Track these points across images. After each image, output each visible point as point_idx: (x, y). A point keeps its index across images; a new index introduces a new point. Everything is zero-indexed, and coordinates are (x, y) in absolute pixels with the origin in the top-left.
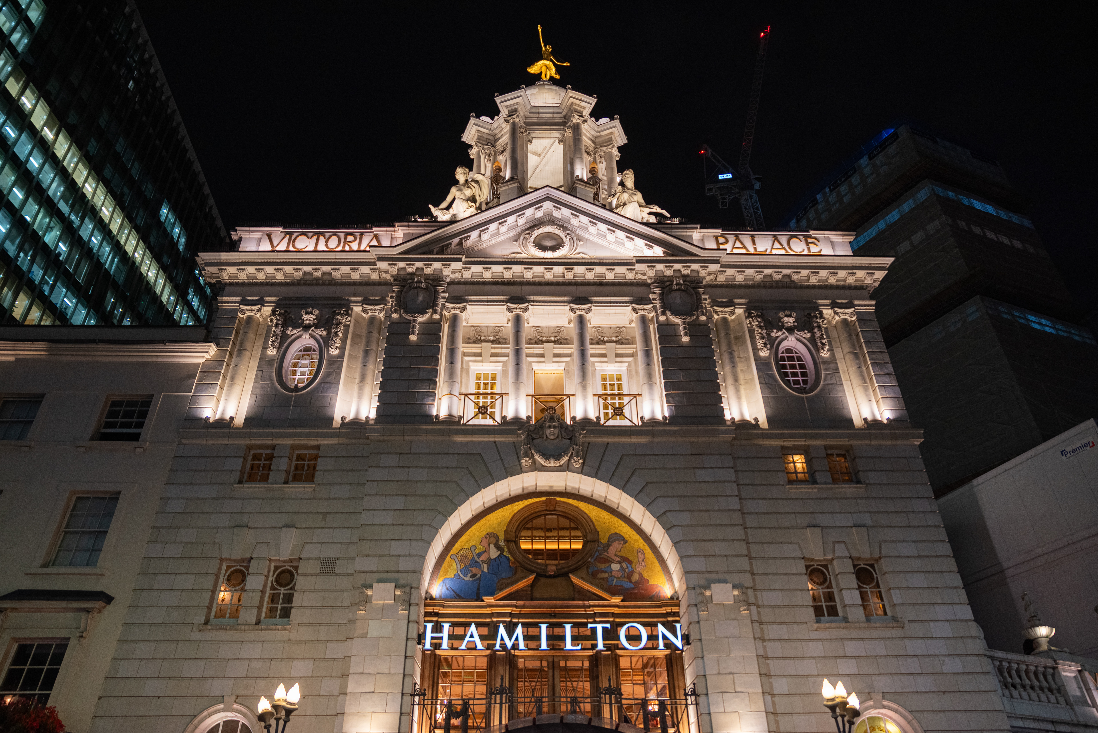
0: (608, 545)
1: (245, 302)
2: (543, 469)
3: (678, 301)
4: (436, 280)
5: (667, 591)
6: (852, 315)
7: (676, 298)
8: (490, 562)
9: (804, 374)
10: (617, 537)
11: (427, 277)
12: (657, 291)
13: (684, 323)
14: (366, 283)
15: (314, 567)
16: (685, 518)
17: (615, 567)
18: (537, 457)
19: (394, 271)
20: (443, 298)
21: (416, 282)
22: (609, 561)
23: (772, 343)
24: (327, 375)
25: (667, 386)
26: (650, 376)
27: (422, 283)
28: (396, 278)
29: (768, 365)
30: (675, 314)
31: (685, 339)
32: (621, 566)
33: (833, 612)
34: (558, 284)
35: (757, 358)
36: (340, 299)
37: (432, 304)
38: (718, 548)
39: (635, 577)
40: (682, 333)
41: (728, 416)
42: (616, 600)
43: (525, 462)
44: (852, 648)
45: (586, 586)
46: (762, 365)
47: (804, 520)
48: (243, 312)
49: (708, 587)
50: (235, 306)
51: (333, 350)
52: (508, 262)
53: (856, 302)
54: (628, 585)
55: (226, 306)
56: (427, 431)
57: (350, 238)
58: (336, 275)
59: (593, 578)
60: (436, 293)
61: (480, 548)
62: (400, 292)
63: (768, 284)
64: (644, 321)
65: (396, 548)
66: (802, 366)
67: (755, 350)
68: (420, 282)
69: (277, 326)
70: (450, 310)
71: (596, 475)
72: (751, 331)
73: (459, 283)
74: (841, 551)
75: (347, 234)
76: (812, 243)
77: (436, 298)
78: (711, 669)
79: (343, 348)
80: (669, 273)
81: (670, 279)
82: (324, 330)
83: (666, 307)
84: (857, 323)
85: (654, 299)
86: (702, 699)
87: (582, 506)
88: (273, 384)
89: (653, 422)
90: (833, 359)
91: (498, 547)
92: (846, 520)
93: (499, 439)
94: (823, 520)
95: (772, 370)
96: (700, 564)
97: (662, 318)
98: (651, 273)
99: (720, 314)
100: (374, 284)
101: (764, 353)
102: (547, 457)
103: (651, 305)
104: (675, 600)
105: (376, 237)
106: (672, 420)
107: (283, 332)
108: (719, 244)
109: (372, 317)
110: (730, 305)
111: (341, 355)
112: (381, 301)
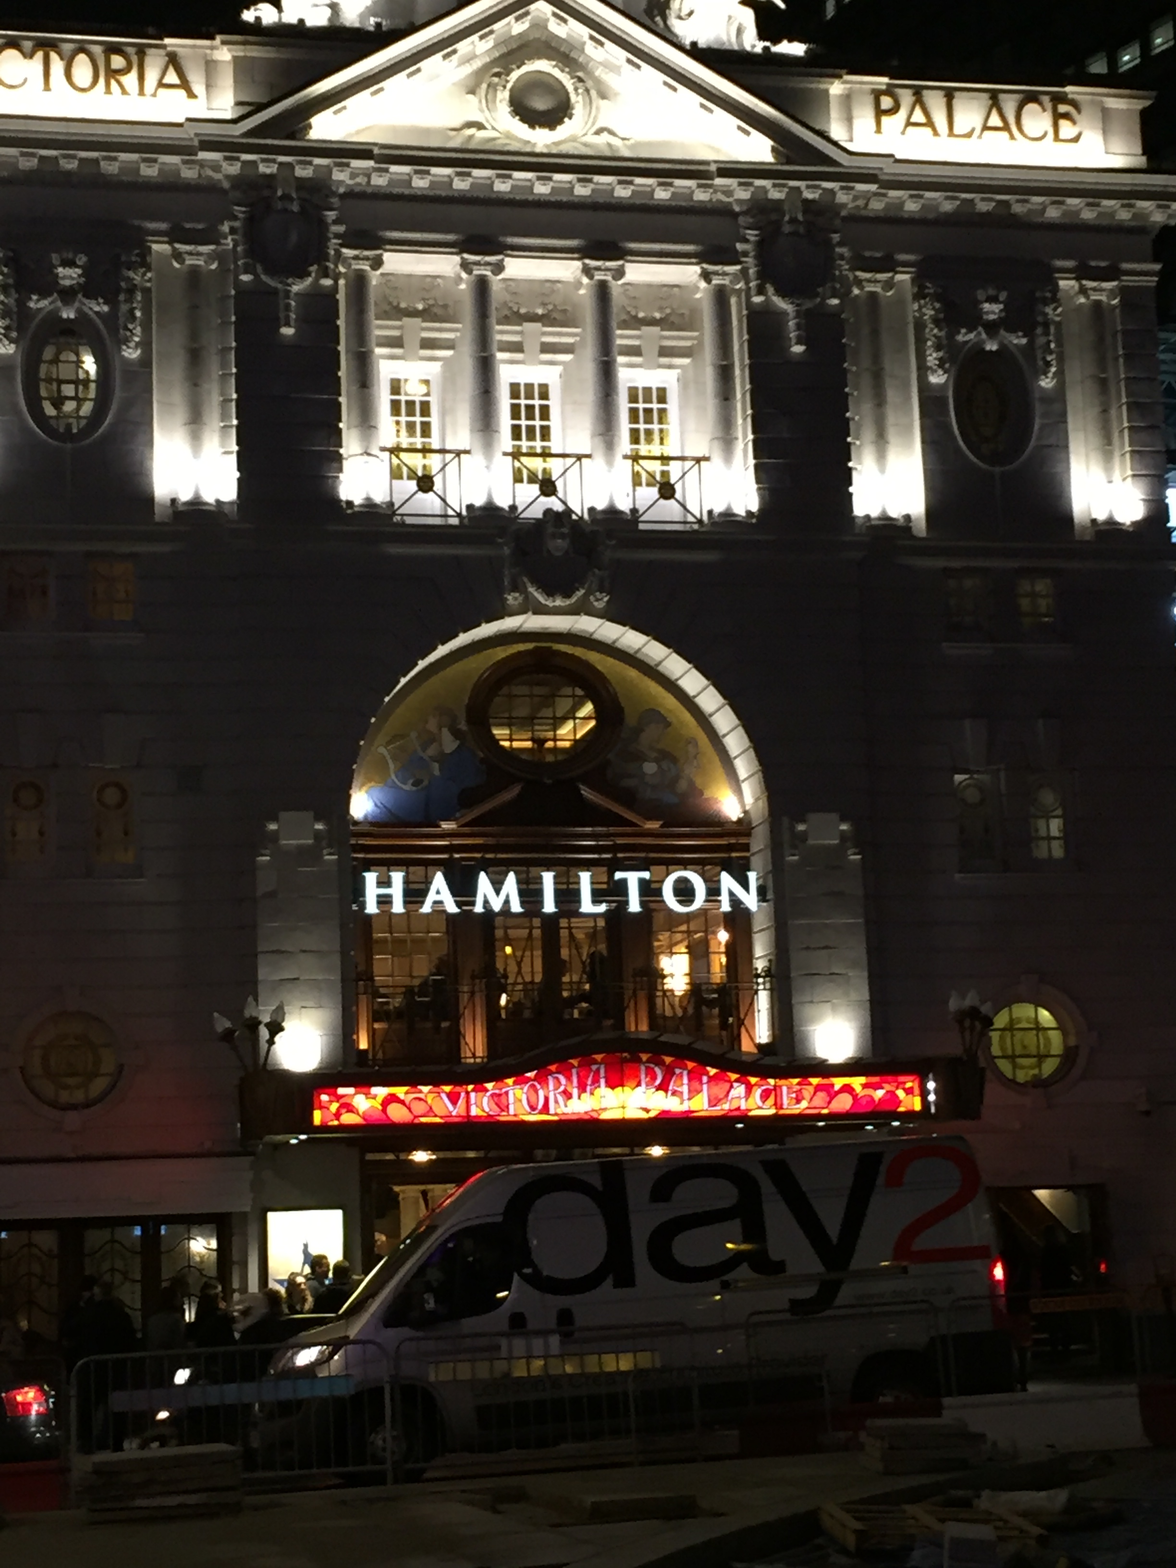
0: (638, 731)
3: (791, 259)
4: (319, 192)
5: (732, 811)
6: (1112, 293)
7: (792, 256)
8: (442, 758)
10: (653, 715)
11: (301, 184)
12: (752, 234)
13: (798, 314)
19: (234, 169)
20: (337, 236)
21: (282, 198)
22: (640, 758)
23: (954, 356)
24: (127, 405)
26: (726, 423)
27: (291, 199)
28: (237, 182)
29: (943, 401)
30: (782, 292)
31: (798, 350)
32: (659, 767)
34: (558, 205)
35: (924, 387)
36: (121, 225)
37: (316, 254)
39: (683, 785)
40: (792, 335)
42: (653, 825)
46: (931, 399)
47: (963, 706)
49: (801, 819)
51: (130, 351)
53: (1126, 266)
54: (669, 799)
57: (117, 62)
58: (110, 168)
59: (613, 786)
60: (323, 225)
61: (424, 736)
62: (251, 221)
64: (721, 297)
67: (923, 369)
68: (286, 197)
70: (350, 261)
72: (920, 326)
73: (362, 196)
75: (110, 50)
76: (1066, 116)
77: (323, 240)
78: (798, 942)
79: (147, 346)
81: (778, 205)
82: (105, 303)
83: (767, 274)
84: (1118, 311)
85: (745, 254)
88: (22, 420)
89: (730, 520)
90: (1059, 395)
91: (456, 733)
93: (464, 554)
95: (948, 415)
97: (758, 299)
98: (744, 194)
99: (865, 285)
100: (187, 188)
101: (937, 379)
103: (738, 267)
104: (743, 827)
105: (172, 59)
106: (764, 521)
107: (21, 303)
108: (880, 113)
109: (194, 271)
110: (888, 265)
111: (146, 362)
112: (209, 236)
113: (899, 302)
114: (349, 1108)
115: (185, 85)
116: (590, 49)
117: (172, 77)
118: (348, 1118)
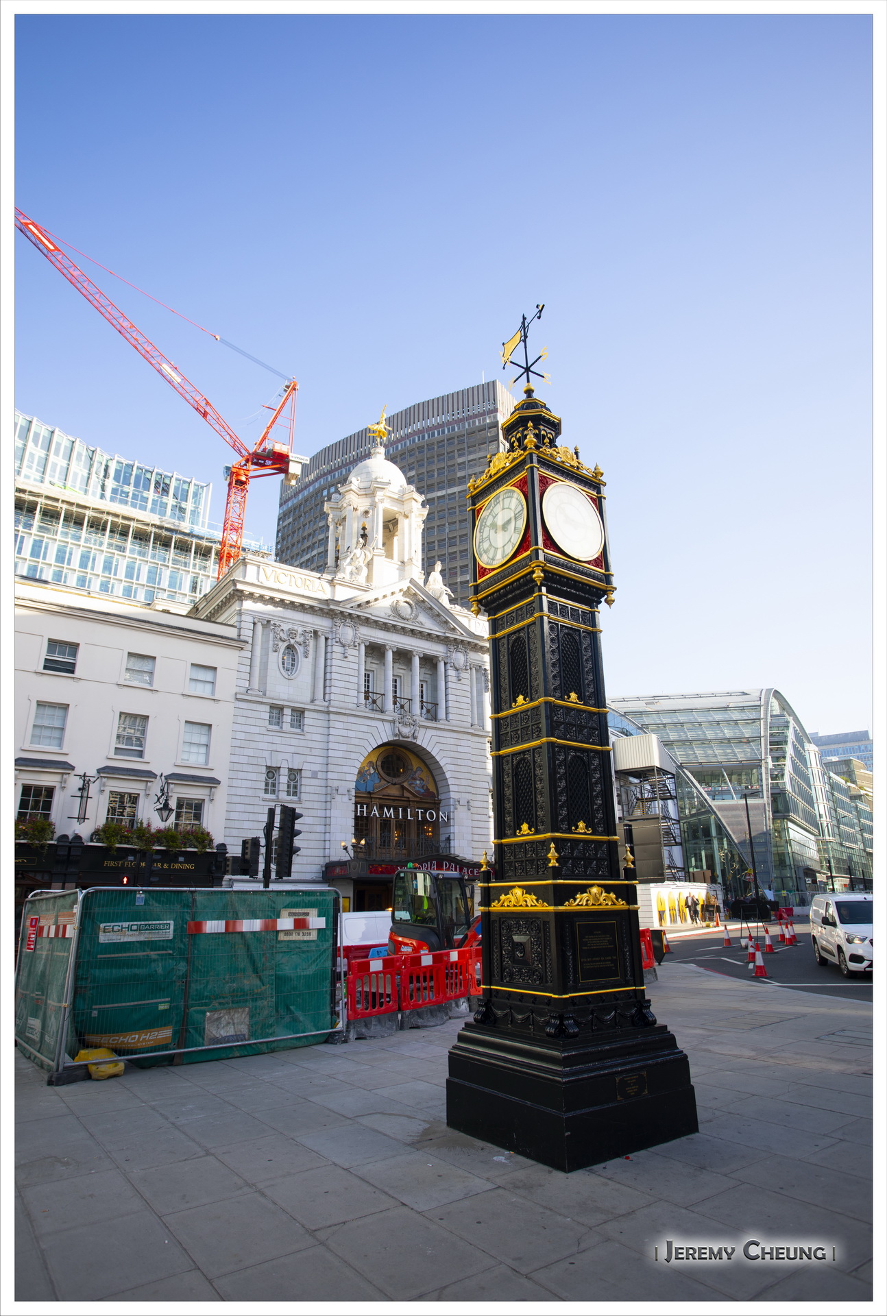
0: (415, 773)
4: (355, 622)
7: (459, 656)
8: (371, 775)
10: (420, 769)
14: (319, 615)
15: (308, 774)
16: (452, 767)
17: (418, 782)
22: (415, 780)
32: (420, 782)
34: (409, 635)
38: (463, 782)
39: (425, 788)
52: (390, 621)
54: (422, 791)
61: (366, 768)
65: (345, 769)
69: (277, 634)
78: (457, 831)
79: (310, 655)
81: (457, 645)
86: (452, 842)
87: (407, 752)
91: (374, 768)
96: (456, 788)
100: (323, 616)
105: (321, 584)
106: (450, 721)
107: (281, 638)
111: (310, 660)
114: (377, 870)
115: (323, 590)
117: (320, 588)
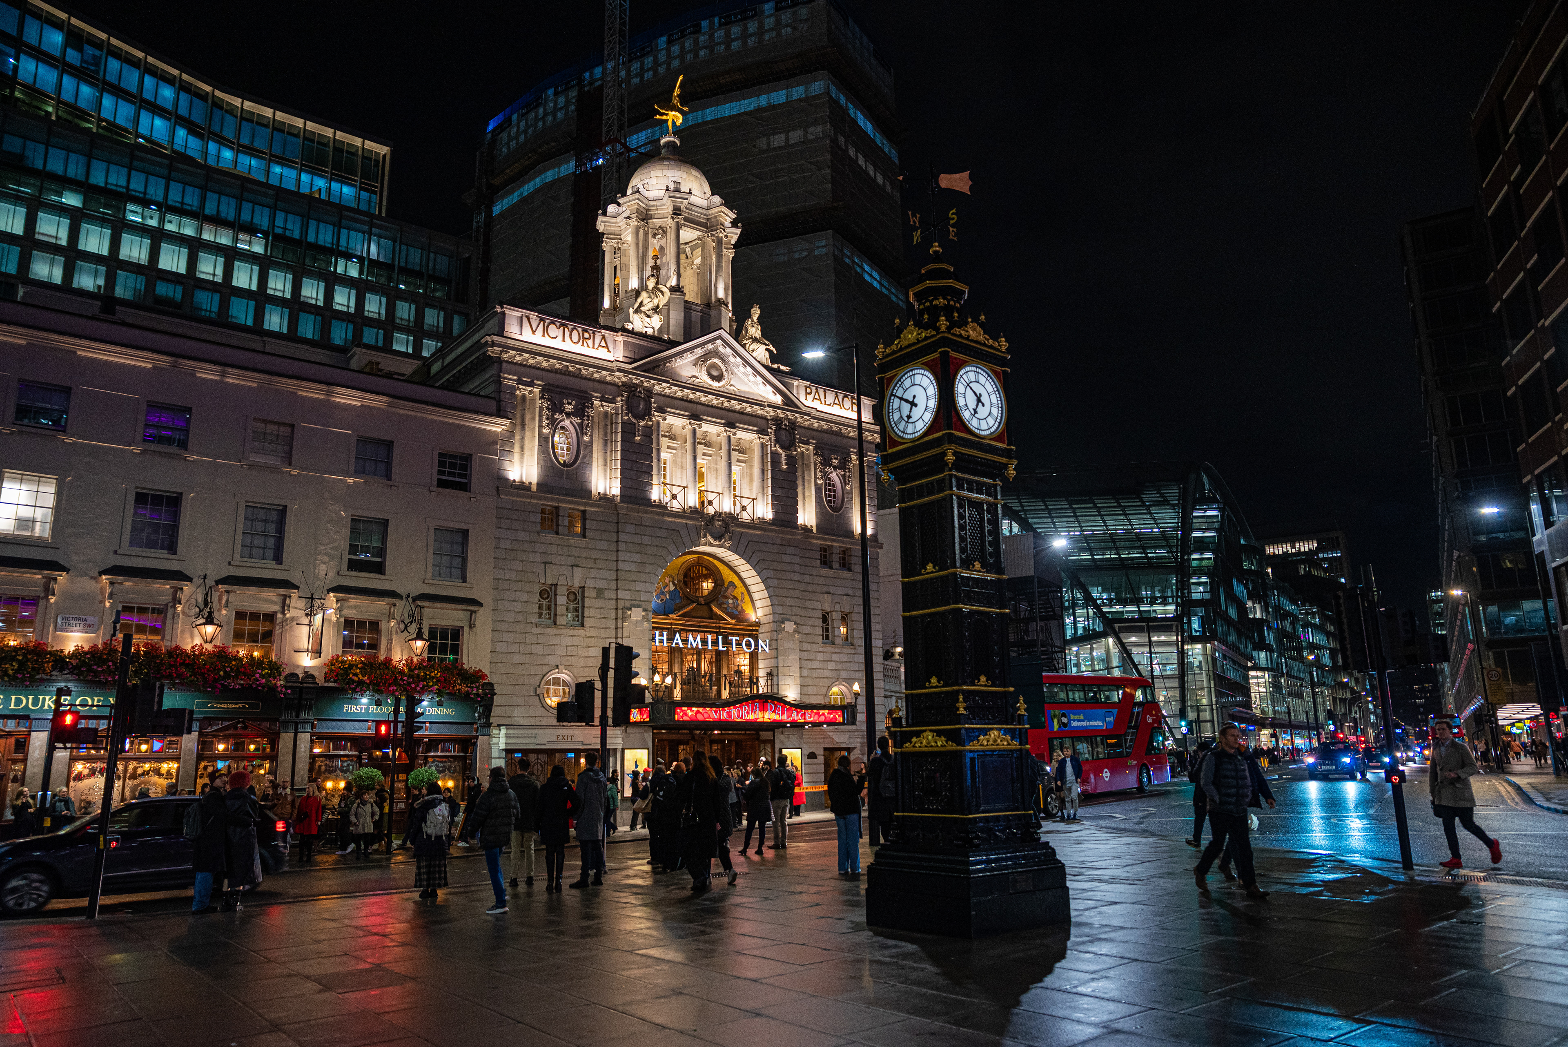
0: (727, 588)
1: (519, 382)
2: (711, 545)
3: (784, 438)
4: (649, 392)
5: (753, 618)
7: (784, 435)
8: (670, 592)
9: (834, 497)
10: (732, 584)
11: (644, 388)
12: (773, 427)
13: (785, 454)
14: (602, 382)
15: (593, 593)
16: (775, 583)
17: (730, 601)
18: (709, 537)
19: (624, 379)
20: (653, 408)
21: (639, 392)
22: (727, 598)
23: (826, 476)
24: (584, 457)
25: (774, 497)
26: (763, 488)
28: (624, 384)
29: (822, 490)
30: (782, 447)
31: (785, 467)
32: (734, 601)
33: (827, 637)
34: (718, 408)
35: (816, 484)
36: (586, 392)
37: (647, 414)
38: (788, 601)
39: (740, 607)
40: (783, 462)
41: (800, 521)
42: (733, 621)
43: (703, 540)
44: (835, 657)
45: (719, 612)
46: (818, 488)
47: (824, 589)
48: (519, 389)
49: (783, 623)
50: (513, 383)
51: (586, 437)
52: (696, 389)
54: (735, 612)
55: (507, 382)
56: (652, 512)
57: (586, 335)
58: (584, 372)
59: (720, 606)
60: (650, 403)
61: (665, 584)
62: (628, 398)
63: (830, 432)
64: (763, 446)
65: (639, 586)
66: (834, 491)
67: (816, 478)
68: (641, 392)
69: (548, 409)
70: (657, 416)
71: (736, 552)
72: (815, 464)
73: (661, 395)
74: (837, 607)
75: (585, 331)
77: (650, 408)
78: (781, 664)
79: (591, 436)
80: (782, 416)
81: (781, 420)
82: (579, 419)
83: (777, 441)
85: (771, 433)
86: (775, 678)
87: (716, 562)
88: (550, 458)
89: (762, 521)
90: (851, 492)
91: (674, 584)
92: (841, 591)
93: (689, 522)
94: (833, 590)
95: (822, 494)
96: (779, 609)
97: (774, 449)
98: (772, 414)
99: (802, 448)
100: (607, 383)
101: (819, 482)
102: (715, 539)
103: (768, 437)
104: (758, 624)
105: (604, 337)
106: (774, 522)
107: (552, 415)
108: (807, 393)
109: (606, 413)
110: (807, 443)
111: (591, 442)
112: (612, 401)
113: (808, 455)
114: (686, 715)
115: (607, 347)
116: (731, 359)
117: (603, 344)
118: (685, 718)
